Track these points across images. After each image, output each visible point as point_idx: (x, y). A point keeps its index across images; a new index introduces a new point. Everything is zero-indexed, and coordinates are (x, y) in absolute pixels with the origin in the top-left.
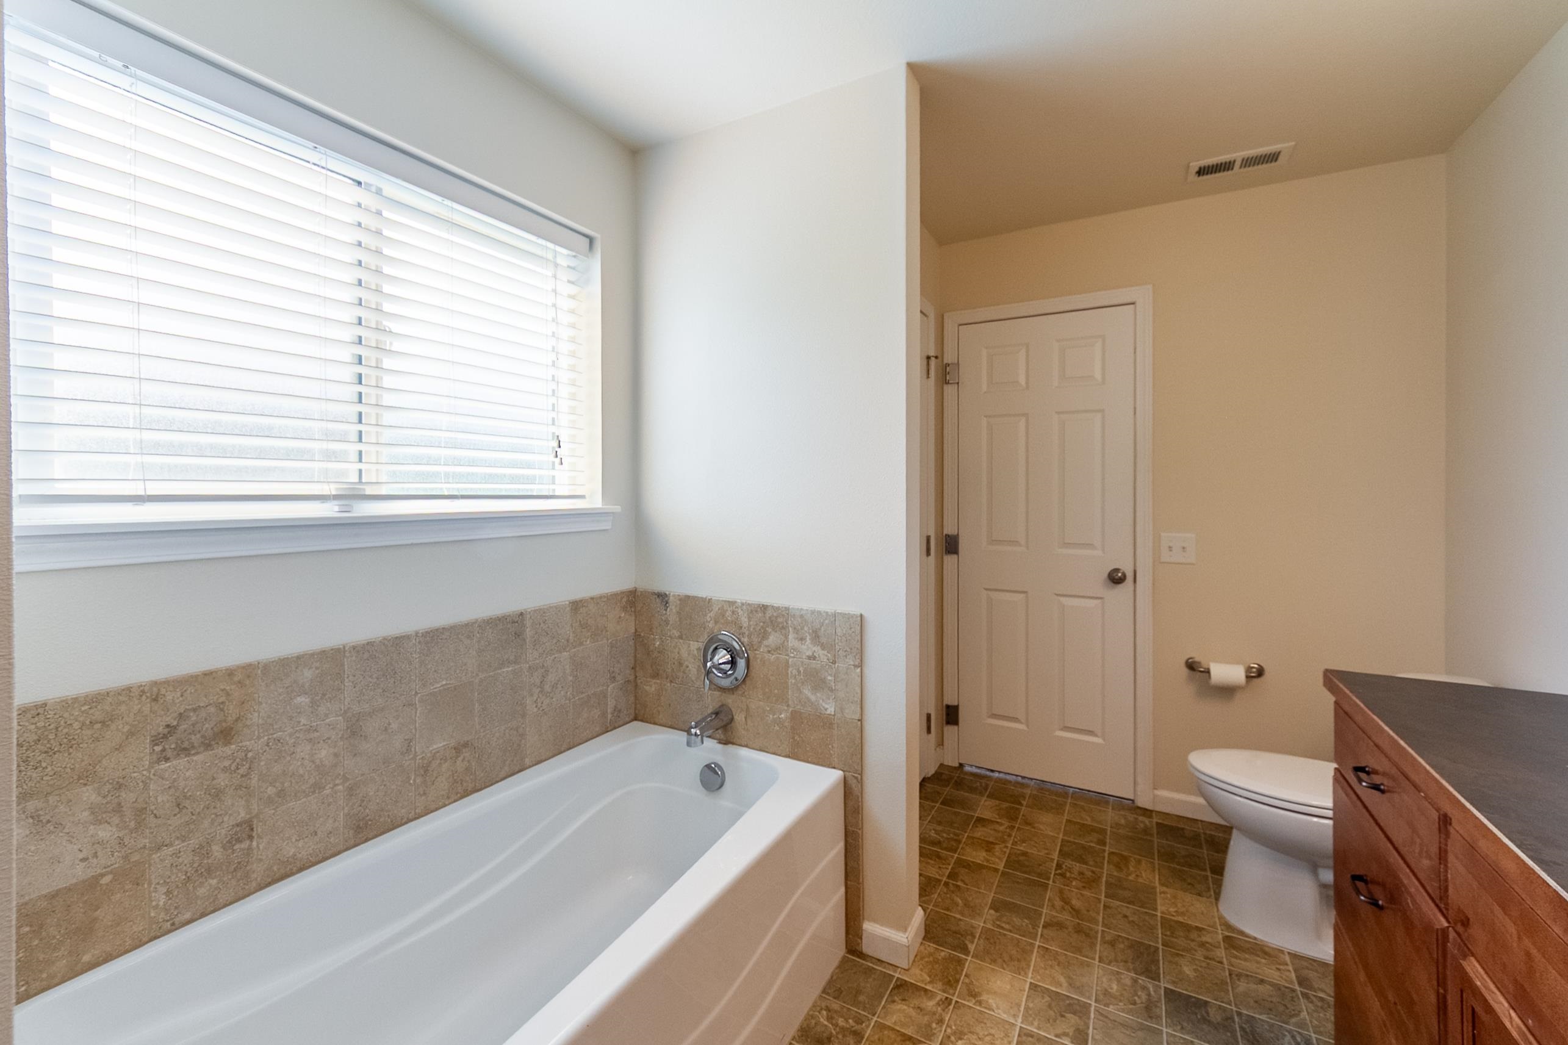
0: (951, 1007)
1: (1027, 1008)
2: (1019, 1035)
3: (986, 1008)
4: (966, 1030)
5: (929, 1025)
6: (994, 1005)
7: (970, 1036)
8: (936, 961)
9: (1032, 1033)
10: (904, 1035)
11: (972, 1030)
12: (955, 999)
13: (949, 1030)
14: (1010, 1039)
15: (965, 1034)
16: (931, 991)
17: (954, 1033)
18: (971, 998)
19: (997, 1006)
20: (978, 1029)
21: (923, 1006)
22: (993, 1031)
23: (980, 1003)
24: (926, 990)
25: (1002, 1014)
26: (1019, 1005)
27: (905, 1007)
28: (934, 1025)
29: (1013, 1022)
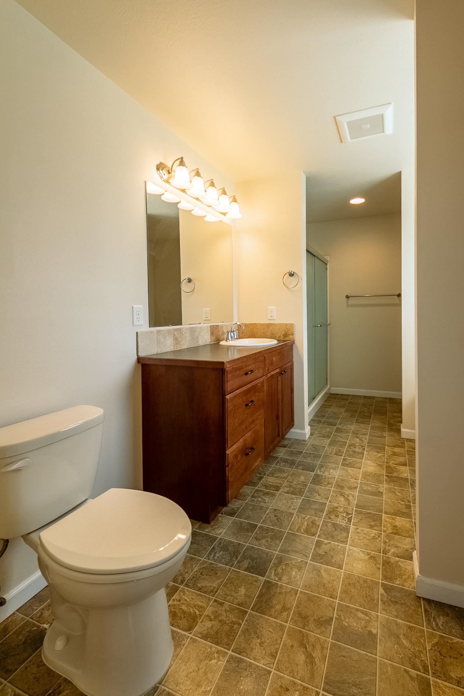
0: (382, 550)
1: (344, 554)
2: (347, 541)
3: (365, 552)
4: (372, 540)
5: (390, 540)
6: (361, 553)
7: (370, 538)
8: (400, 576)
9: (341, 543)
10: (399, 535)
11: (369, 541)
12: (381, 554)
13: (380, 539)
14: (352, 539)
15: (372, 538)
16: (395, 557)
17: (377, 538)
18: (373, 556)
19: (359, 554)
20: (366, 542)
21: (396, 549)
22: (360, 541)
23: (368, 554)
24: (398, 557)
25: (356, 550)
26: (348, 555)
27: (404, 547)
28: (387, 540)
29: (350, 547)
